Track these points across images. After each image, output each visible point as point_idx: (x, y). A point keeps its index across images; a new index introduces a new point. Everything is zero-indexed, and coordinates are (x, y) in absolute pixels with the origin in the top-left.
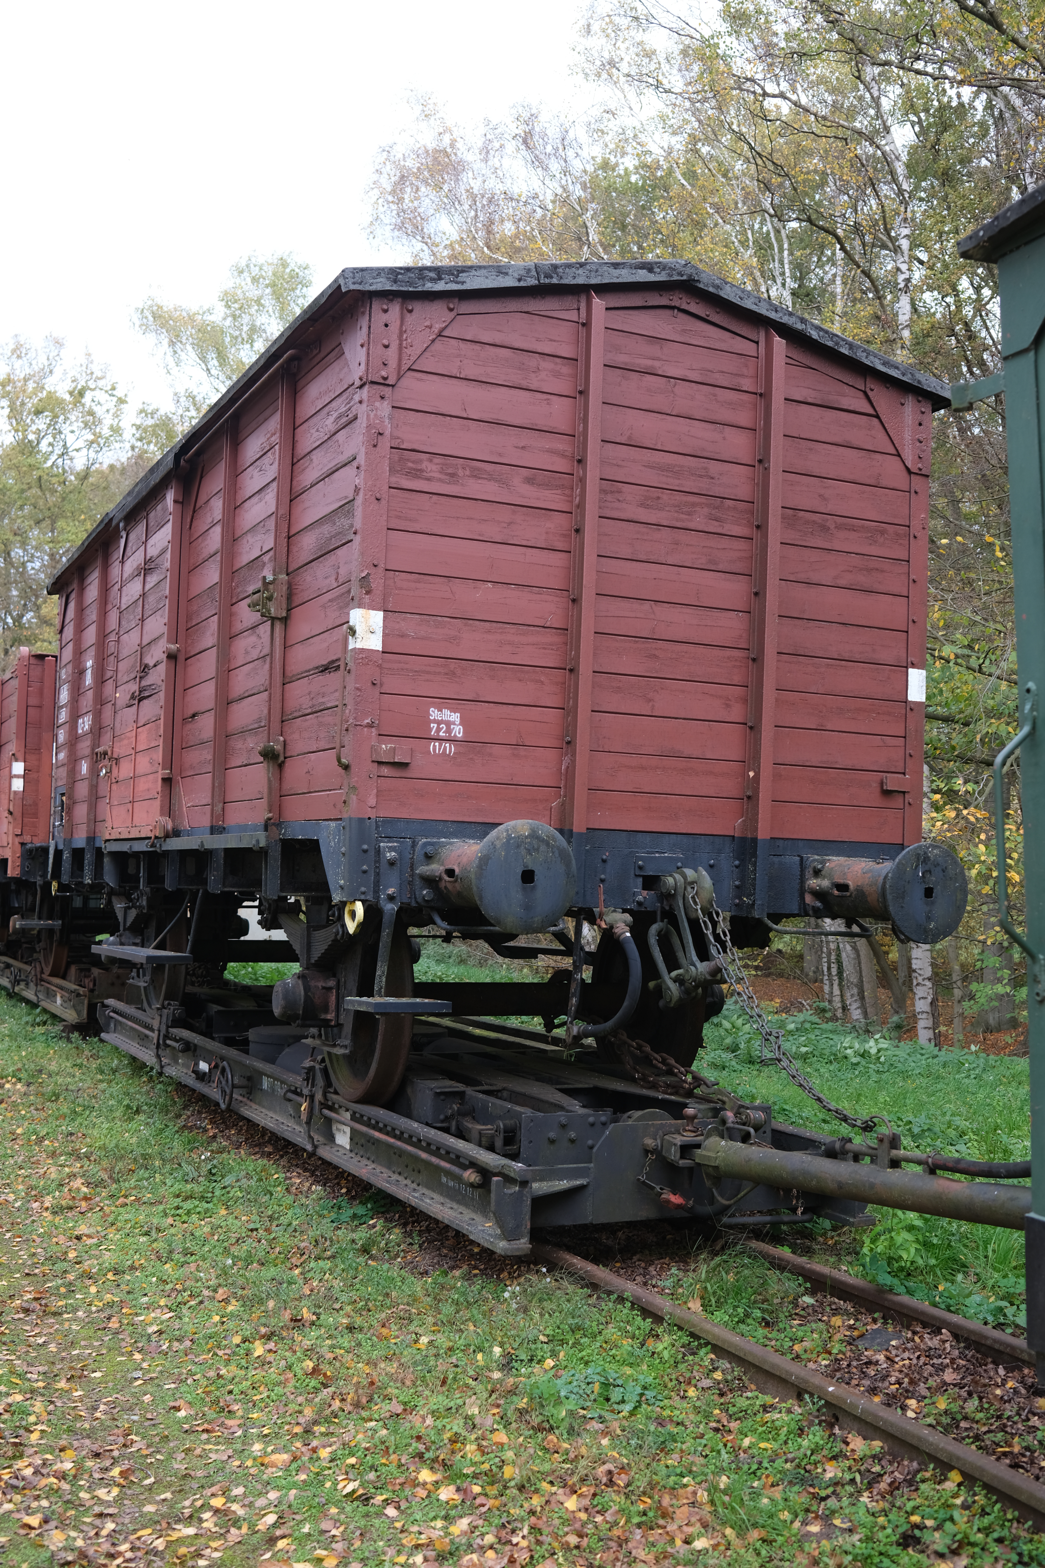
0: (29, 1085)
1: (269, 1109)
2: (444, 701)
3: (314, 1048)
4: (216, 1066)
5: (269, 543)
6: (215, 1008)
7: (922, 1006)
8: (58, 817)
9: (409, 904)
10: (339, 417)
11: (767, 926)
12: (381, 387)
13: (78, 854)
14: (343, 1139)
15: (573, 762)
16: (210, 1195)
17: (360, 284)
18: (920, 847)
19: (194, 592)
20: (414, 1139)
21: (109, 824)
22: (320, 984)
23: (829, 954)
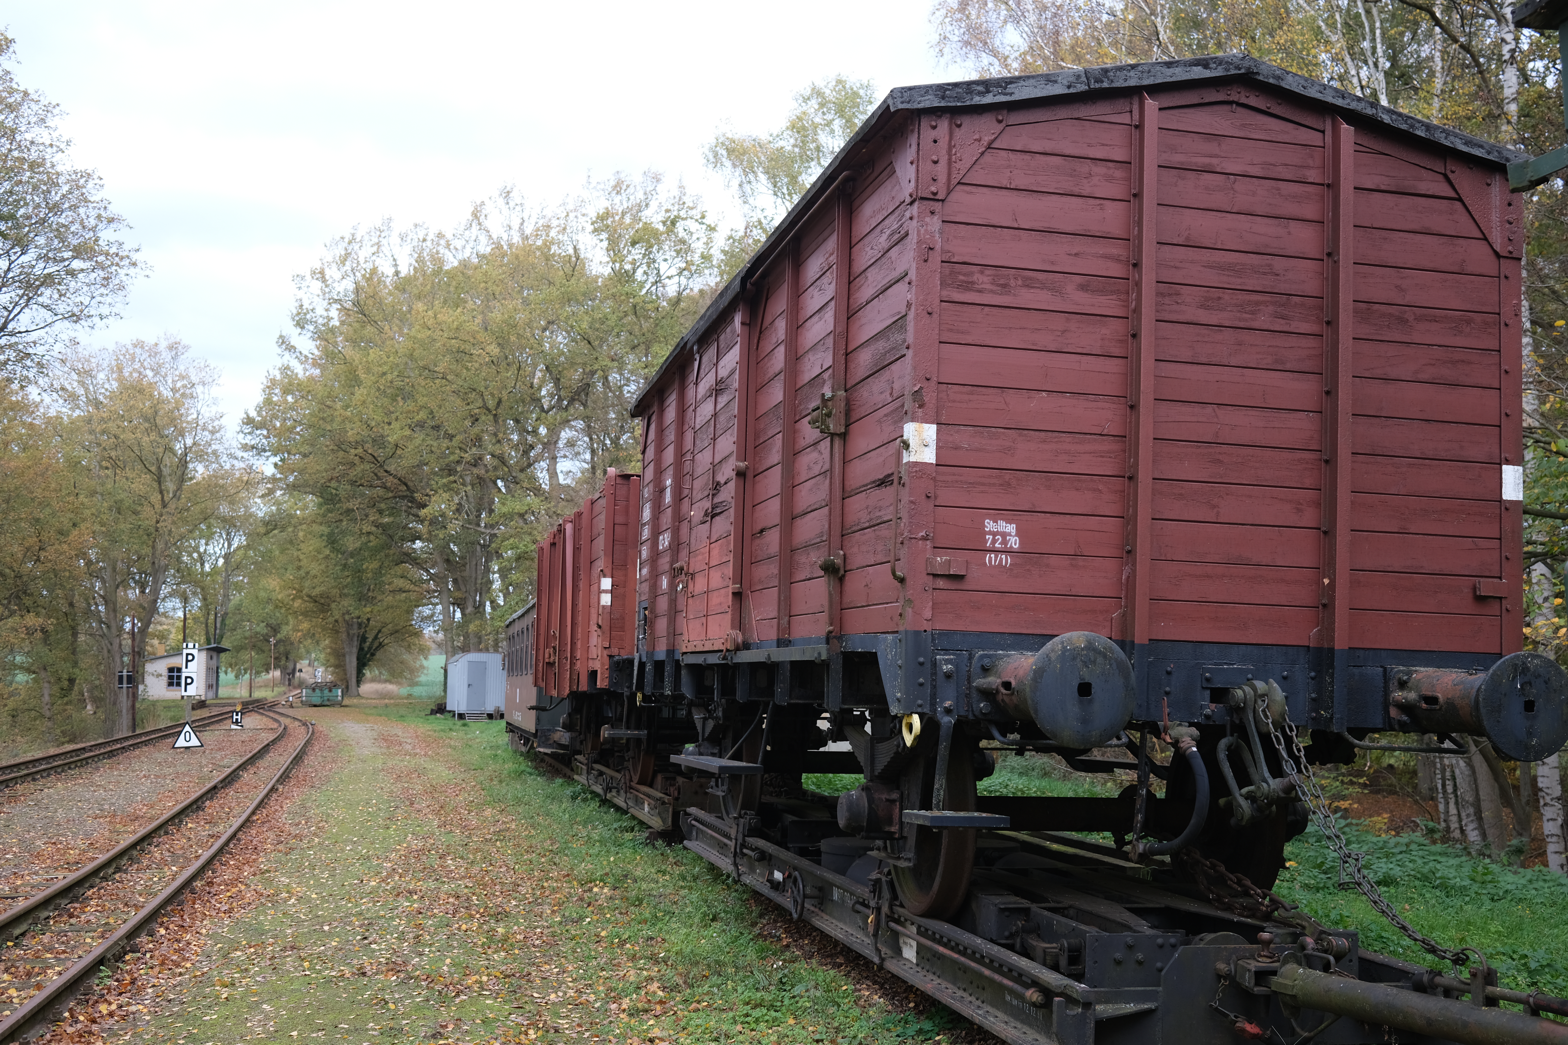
0: (615, 888)
1: (840, 920)
2: (999, 513)
3: (881, 861)
4: (790, 876)
5: (828, 362)
6: (790, 818)
7: (1551, 828)
8: (642, 631)
9: (966, 717)
10: (892, 234)
11: (1347, 741)
12: (932, 203)
13: (659, 665)
14: (910, 953)
15: (1134, 571)
16: (779, 1004)
17: (908, 102)
18: (1518, 656)
19: (761, 411)
20: (978, 955)
21: (685, 637)
22: (884, 796)
23: (1443, 771)
